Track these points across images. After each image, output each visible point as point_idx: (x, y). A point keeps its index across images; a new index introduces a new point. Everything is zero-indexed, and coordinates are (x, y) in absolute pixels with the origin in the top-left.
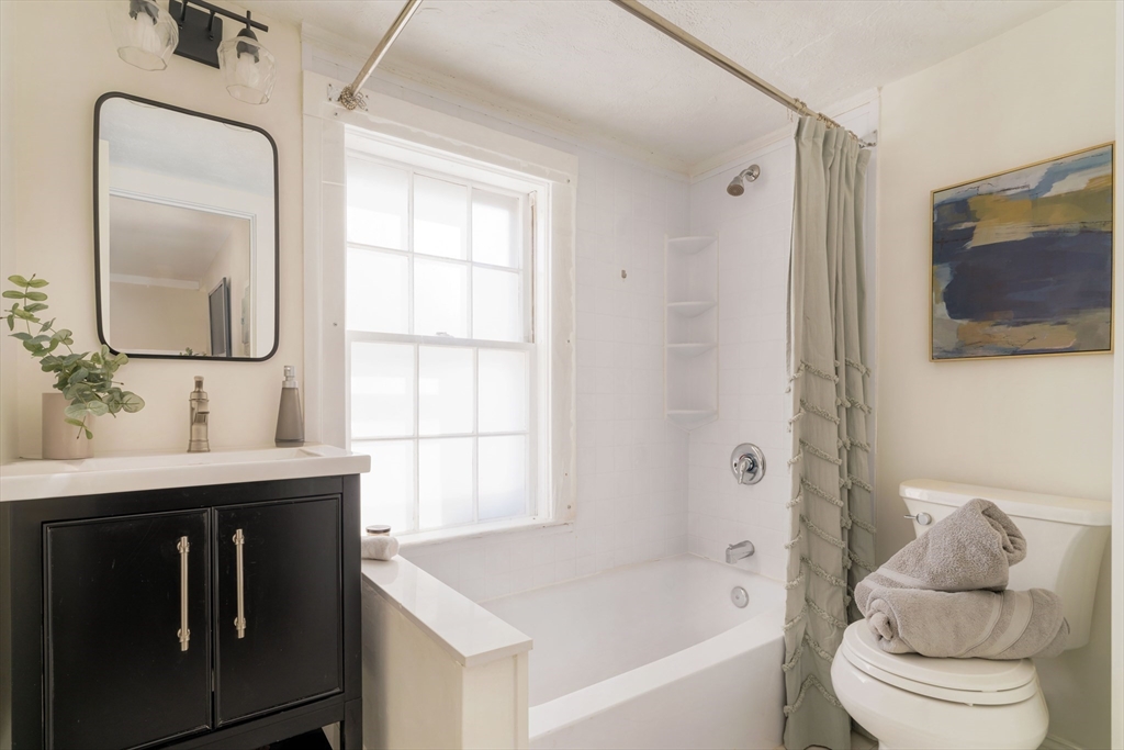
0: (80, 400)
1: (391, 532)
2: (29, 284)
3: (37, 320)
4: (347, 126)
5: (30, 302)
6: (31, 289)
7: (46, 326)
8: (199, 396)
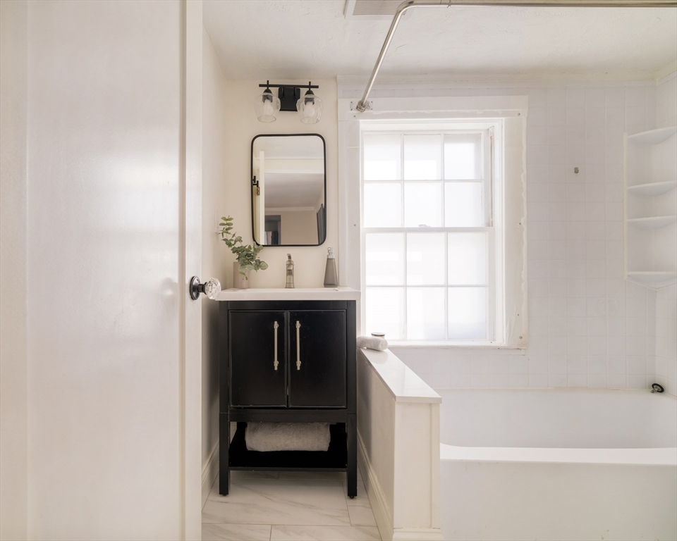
0: (243, 264)
1: (385, 337)
2: (227, 220)
3: (230, 233)
4: (361, 121)
5: (227, 227)
6: (228, 222)
7: (234, 235)
8: (290, 263)
